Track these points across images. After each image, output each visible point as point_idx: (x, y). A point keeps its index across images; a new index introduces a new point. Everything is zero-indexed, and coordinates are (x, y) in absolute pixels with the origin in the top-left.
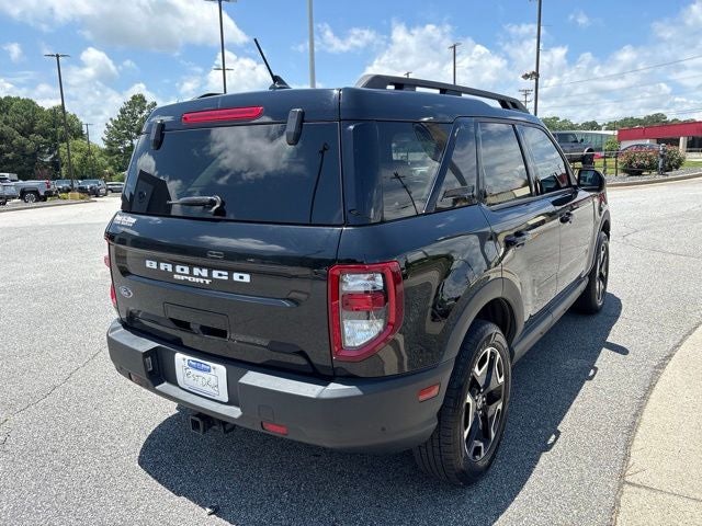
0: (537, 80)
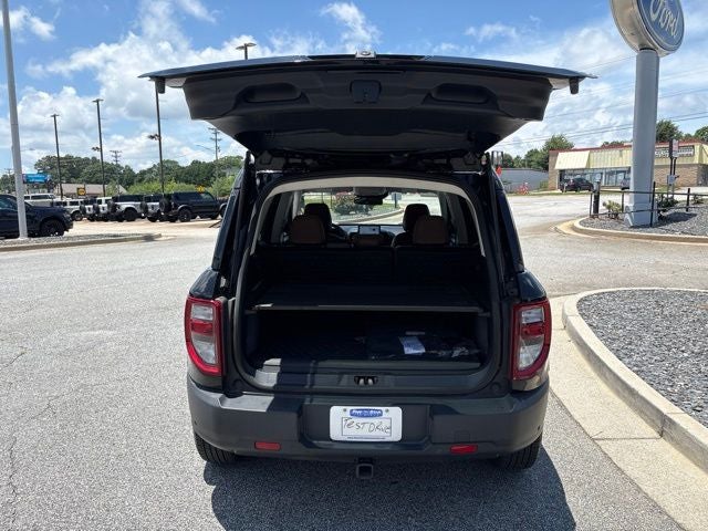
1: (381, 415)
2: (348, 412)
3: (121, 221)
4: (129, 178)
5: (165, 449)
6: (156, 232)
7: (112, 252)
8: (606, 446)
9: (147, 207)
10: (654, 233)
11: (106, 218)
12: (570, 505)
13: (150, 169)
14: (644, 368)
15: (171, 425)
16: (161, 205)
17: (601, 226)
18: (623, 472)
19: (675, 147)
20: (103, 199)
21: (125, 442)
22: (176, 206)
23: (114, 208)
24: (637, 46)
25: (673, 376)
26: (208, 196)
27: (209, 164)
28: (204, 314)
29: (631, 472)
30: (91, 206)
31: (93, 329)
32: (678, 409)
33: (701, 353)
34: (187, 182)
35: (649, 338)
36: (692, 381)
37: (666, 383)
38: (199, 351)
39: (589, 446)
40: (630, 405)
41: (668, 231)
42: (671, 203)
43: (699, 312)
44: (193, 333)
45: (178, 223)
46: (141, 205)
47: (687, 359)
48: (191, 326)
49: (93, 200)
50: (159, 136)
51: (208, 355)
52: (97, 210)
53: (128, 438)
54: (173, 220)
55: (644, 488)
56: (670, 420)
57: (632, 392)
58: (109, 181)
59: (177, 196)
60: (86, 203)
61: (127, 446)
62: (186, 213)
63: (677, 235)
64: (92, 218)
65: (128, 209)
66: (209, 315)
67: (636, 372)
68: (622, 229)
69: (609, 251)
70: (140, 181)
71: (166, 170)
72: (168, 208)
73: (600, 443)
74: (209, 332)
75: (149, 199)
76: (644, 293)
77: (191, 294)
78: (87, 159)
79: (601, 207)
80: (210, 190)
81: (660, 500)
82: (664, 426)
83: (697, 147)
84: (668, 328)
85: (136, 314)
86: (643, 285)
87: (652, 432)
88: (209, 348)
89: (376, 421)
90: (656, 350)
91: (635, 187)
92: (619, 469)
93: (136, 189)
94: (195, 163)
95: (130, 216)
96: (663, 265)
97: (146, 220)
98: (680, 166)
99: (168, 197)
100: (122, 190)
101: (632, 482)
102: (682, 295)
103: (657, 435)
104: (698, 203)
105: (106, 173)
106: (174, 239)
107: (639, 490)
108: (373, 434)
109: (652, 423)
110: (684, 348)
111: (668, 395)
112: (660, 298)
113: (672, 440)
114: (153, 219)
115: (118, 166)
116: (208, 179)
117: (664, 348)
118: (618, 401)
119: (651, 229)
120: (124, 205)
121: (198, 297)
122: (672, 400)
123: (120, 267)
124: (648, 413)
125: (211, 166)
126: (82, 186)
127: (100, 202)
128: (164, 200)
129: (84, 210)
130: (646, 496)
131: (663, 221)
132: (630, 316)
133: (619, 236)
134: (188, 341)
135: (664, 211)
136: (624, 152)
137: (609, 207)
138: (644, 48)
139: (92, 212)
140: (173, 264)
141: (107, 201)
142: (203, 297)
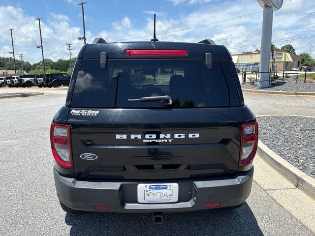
0: (85, 41)
1: (166, 188)
2: (148, 187)
3: (24, 87)
4: (28, 67)
5: (44, 205)
6: (42, 92)
7: (19, 101)
8: (272, 193)
9: (37, 81)
10: (270, 90)
11: (17, 86)
12: (261, 227)
13: (39, 63)
14: (282, 153)
15: (47, 191)
16: (44, 79)
17: (247, 88)
18: (283, 207)
19: (275, 54)
20: (15, 77)
21: (21, 202)
22: (51, 80)
23: (21, 81)
24: (263, 5)
25: (297, 157)
26: (66, 75)
27: (67, 61)
28: (62, 132)
29: (287, 207)
30: (9, 80)
31: (7, 140)
32: (304, 174)
33: (307, 145)
34: (56, 69)
35: (282, 138)
36: (307, 159)
37: (295, 160)
38: (59, 154)
39: (263, 194)
40: (279, 171)
41: (276, 90)
42: (276, 78)
43: (301, 126)
44: (56, 145)
45: (53, 88)
46: (34, 80)
47: (302, 148)
48: (54, 140)
49: (10, 77)
50: (42, 47)
51: (65, 156)
52: (13, 82)
53: (23, 199)
54: (50, 86)
55: (295, 216)
56: (302, 179)
57: (280, 165)
58: (18, 69)
59: (52, 75)
60: (7, 78)
61: (22, 204)
62: (56, 83)
63: (281, 91)
64: (10, 86)
65: (27, 81)
66: (65, 134)
67: (280, 155)
68: (256, 89)
69: (253, 99)
70: (34, 69)
71: (46, 63)
72: (47, 81)
73: (268, 192)
74: (65, 143)
75: (38, 77)
76: (274, 117)
77: (54, 121)
78: (8, 58)
79: (247, 79)
80: (67, 73)
81: (304, 222)
82: (298, 183)
83: (284, 54)
84: (289, 133)
85: (30, 131)
86: (271, 114)
87: (291, 185)
88: (66, 153)
89: (164, 191)
90: (286, 144)
91: (261, 70)
92: (280, 205)
93: (32, 72)
94: (60, 61)
95: (29, 85)
96: (277, 105)
97: (37, 87)
98: (276, 62)
99: (47, 76)
100: (25, 73)
101: (288, 212)
102: (291, 118)
103: (295, 187)
104: (287, 77)
105: (17, 65)
106: (51, 95)
107: (293, 217)
108: (162, 198)
109: (291, 181)
110: (299, 143)
111: (297, 166)
112: (282, 120)
113: (303, 189)
114: (40, 86)
115: (23, 61)
116: (67, 68)
117: (289, 143)
118: (272, 170)
119: (268, 89)
120: (26, 80)
121: (57, 123)
122: (300, 169)
123: (23, 108)
124: (289, 176)
125: (68, 62)
126: (5, 71)
127: (14, 78)
128: (45, 77)
129: (6, 82)
130: (297, 220)
131: (274, 85)
132: (270, 128)
133: (256, 92)
134: (53, 148)
135: (274, 81)
136: (253, 56)
137: (250, 79)
138: (266, 6)
139: (10, 83)
140: (50, 107)
141: (17, 78)
142: (61, 123)
